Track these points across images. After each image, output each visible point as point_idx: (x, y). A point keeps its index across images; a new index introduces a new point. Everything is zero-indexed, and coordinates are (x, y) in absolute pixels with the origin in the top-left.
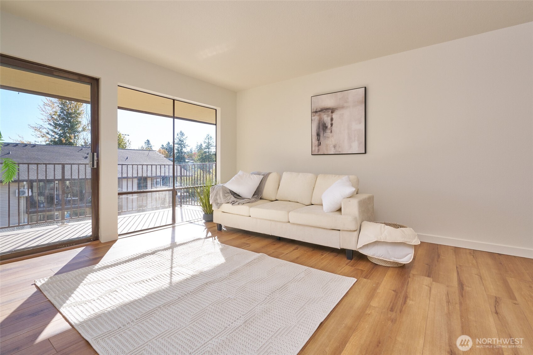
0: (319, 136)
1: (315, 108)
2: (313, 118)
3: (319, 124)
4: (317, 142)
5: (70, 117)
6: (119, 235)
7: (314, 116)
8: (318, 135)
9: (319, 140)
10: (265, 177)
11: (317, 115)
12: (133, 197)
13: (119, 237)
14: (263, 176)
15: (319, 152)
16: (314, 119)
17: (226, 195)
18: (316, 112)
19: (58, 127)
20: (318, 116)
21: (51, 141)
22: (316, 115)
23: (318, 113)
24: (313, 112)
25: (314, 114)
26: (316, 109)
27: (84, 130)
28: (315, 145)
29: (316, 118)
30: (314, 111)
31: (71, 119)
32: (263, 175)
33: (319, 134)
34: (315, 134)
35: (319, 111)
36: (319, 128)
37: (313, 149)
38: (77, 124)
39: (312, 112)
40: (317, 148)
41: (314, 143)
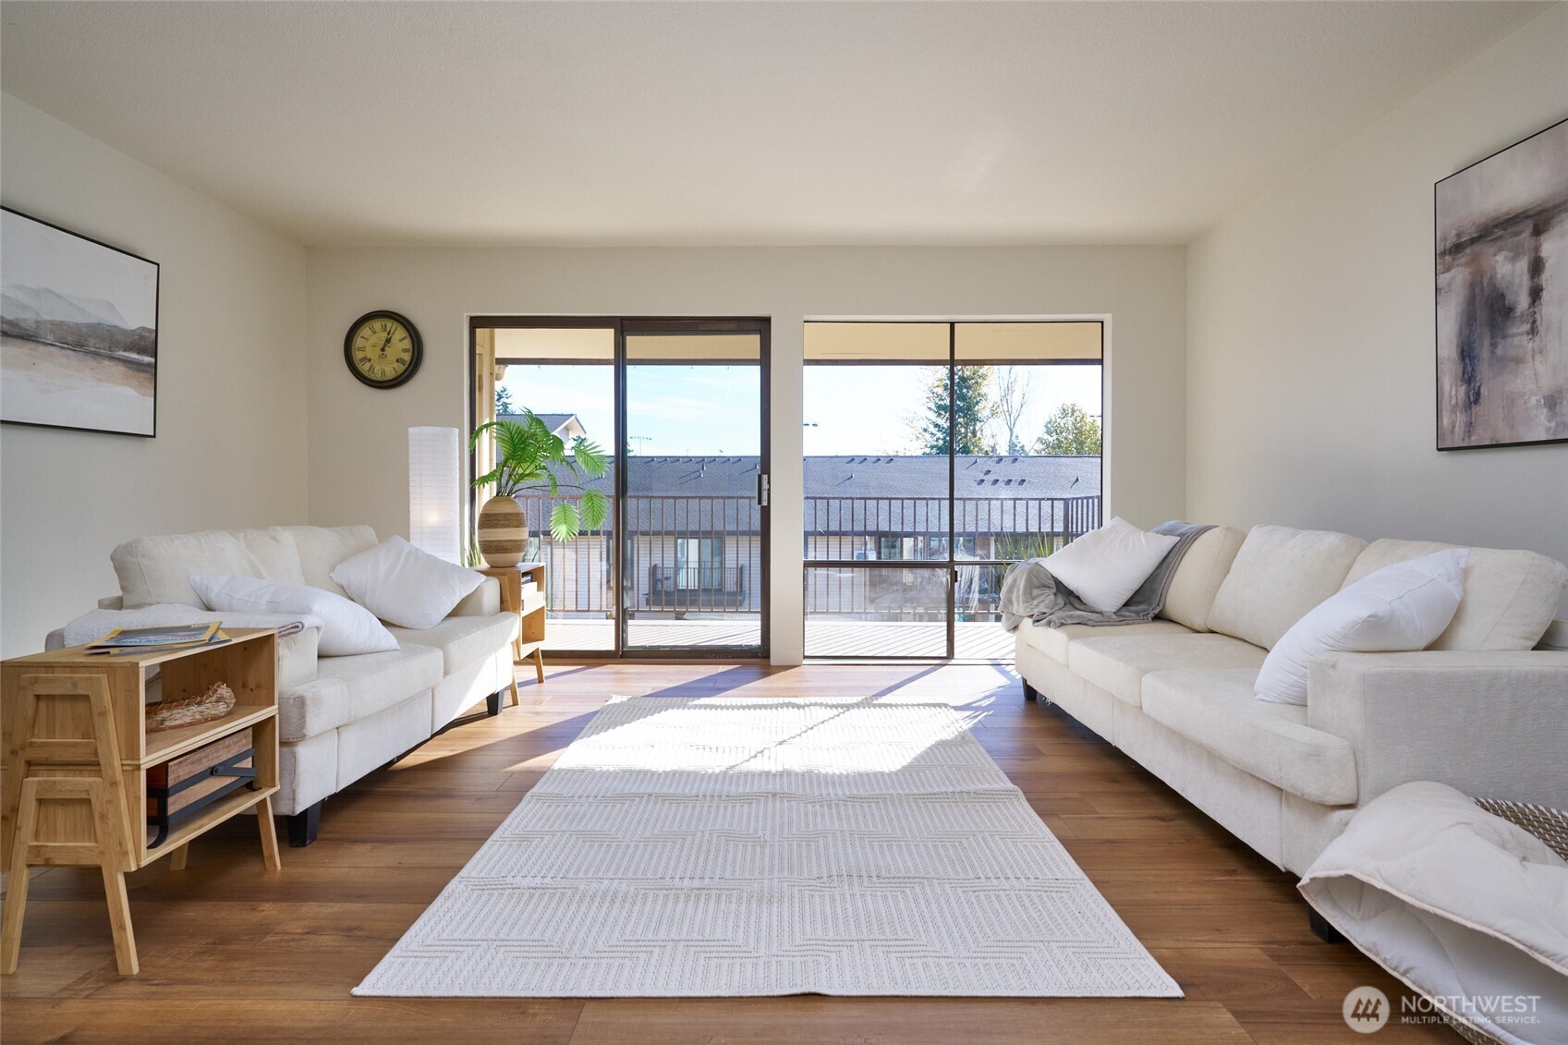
0: (1472, 358)
1: (1454, 232)
2: (1444, 278)
3: (1471, 301)
4: (1462, 389)
5: (966, 387)
6: (805, 657)
7: (1448, 269)
8: (1467, 353)
9: (1468, 377)
10: (1185, 541)
11: (1462, 260)
12: (842, 575)
13: (806, 662)
14: (1178, 538)
15: (1473, 438)
16: (1449, 285)
17: (1036, 592)
18: (1457, 248)
19: (943, 413)
20: (1467, 264)
21: (932, 447)
22: (1457, 262)
23: (1468, 251)
24: (1444, 253)
25: (1448, 258)
26: (1458, 235)
27: (994, 414)
28: (1453, 402)
29: (1459, 276)
30: (1449, 245)
31: (968, 392)
32: (1179, 535)
33: (1472, 349)
34: (1450, 350)
35: (1473, 241)
36: (1469, 320)
37: (1446, 421)
38: (977, 403)
39: (1439, 255)
40: (1461, 419)
41: (1446, 395)
